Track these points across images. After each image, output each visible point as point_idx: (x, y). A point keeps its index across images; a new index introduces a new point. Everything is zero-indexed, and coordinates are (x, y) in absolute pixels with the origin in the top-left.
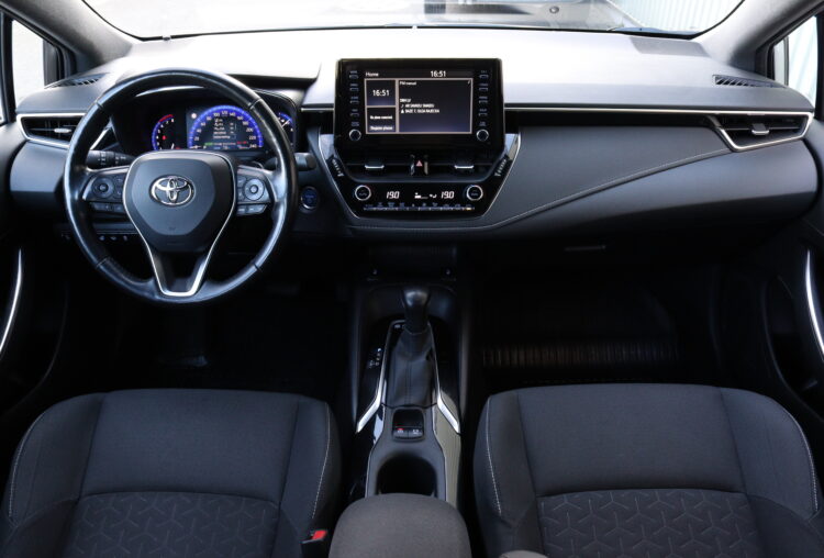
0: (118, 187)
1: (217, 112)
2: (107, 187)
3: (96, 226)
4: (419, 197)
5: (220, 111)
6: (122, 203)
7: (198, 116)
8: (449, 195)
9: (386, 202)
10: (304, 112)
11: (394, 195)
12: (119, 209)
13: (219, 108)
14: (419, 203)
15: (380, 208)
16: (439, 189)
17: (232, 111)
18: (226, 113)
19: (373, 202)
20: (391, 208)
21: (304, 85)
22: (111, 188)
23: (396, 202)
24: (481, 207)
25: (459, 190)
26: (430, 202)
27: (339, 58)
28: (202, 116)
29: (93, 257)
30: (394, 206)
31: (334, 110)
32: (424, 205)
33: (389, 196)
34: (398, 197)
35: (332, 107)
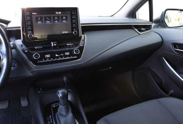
4: (57, 55)
8: (67, 54)
9: (45, 59)
10: (8, 30)
11: (48, 56)
14: (58, 57)
15: (44, 61)
16: (64, 52)
19: (40, 59)
20: (48, 60)
21: (7, 22)
23: (50, 58)
24: (79, 56)
25: (71, 52)
26: (61, 57)
27: (22, 8)
30: (49, 60)
31: (21, 29)
32: (60, 58)
33: (46, 57)
34: (50, 56)
35: (20, 28)
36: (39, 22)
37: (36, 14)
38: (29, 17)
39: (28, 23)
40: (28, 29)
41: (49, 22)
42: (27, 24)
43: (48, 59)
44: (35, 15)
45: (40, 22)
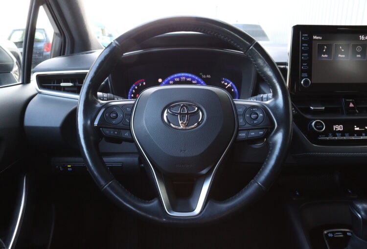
0: (126, 115)
1: (177, 77)
2: (117, 115)
3: (106, 159)
4: (358, 129)
5: (179, 77)
6: (130, 130)
7: (163, 80)
11: (339, 128)
12: (127, 134)
13: (179, 75)
14: (359, 133)
15: (330, 137)
17: (188, 77)
18: (184, 78)
19: (326, 133)
20: (339, 137)
22: (120, 116)
23: (342, 133)
28: (166, 81)
29: (100, 179)
30: (342, 136)
31: (288, 67)
32: (364, 134)
33: (336, 129)
34: (342, 129)
35: (287, 65)
36: (324, 55)
37: (320, 38)
38: (306, 45)
39: (303, 56)
40: (301, 68)
41: (344, 56)
42: (301, 58)
43: (340, 134)
44: (319, 40)
45: (326, 56)
